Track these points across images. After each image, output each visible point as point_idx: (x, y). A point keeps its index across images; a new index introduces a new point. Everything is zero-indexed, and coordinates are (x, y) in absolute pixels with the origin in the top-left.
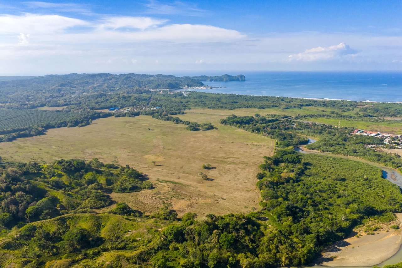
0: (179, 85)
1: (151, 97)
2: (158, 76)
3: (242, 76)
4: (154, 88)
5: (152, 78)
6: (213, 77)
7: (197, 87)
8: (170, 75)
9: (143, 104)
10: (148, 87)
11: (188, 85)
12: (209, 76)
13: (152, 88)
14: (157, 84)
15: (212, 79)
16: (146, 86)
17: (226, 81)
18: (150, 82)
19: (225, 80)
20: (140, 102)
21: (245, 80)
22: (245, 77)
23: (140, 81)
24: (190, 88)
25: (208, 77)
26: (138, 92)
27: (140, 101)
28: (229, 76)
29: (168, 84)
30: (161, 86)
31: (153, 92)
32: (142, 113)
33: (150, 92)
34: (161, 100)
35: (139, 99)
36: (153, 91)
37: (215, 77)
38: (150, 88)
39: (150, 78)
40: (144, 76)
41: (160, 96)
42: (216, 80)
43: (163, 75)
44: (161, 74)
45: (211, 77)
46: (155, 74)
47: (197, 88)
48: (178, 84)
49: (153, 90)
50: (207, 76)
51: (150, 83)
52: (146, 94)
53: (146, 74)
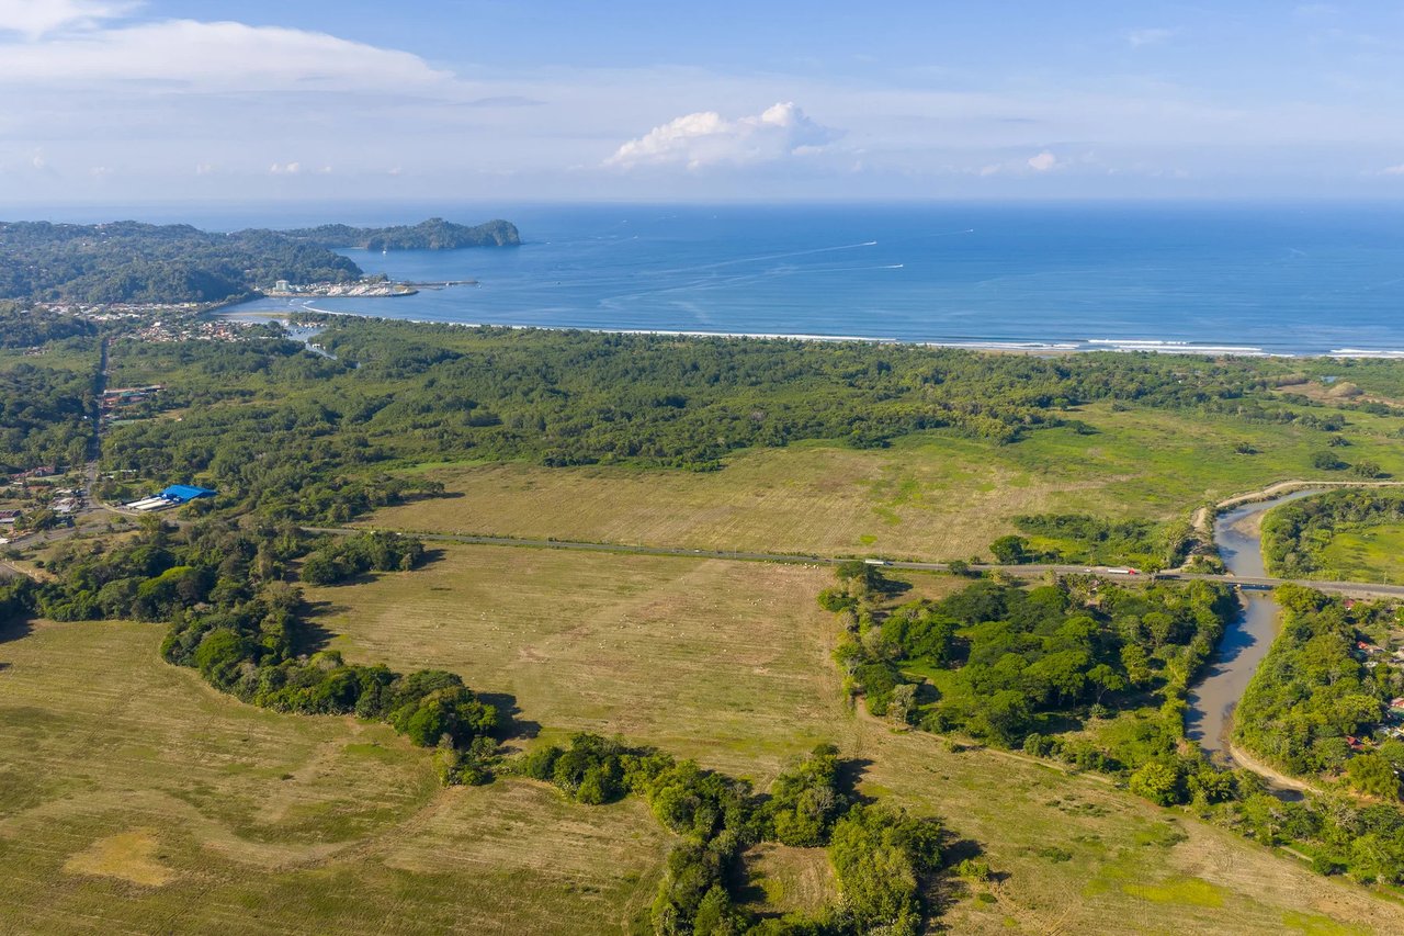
0: (244, 280)
1: (103, 366)
2: (117, 229)
3: (503, 227)
4: (108, 299)
5: (87, 246)
6: (378, 231)
7: (334, 283)
8: (176, 223)
9: (52, 452)
10: (70, 293)
11: (291, 277)
12: (360, 226)
13: (98, 301)
14: (122, 276)
15: (377, 242)
16: (59, 288)
17: (442, 248)
18: (78, 267)
19: (434, 244)
20: (34, 439)
21: (518, 244)
22: (516, 231)
23: (18, 263)
24: (304, 291)
25: (358, 233)
26: (11, 338)
27: (29, 426)
28: (448, 226)
29: (189, 279)
30: (144, 288)
31: (107, 327)
32: (55, 594)
33: (90, 328)
34: (180, 400)
35: (21, 406)
36: (104, 318)
37: (389, 230)
38: (84, 300)
39: (76, 241)
40: (43, 229)
41: (164, 362)
42: (396, 247)
43: (140, 226)
44: (133, 223)
45: (369, 231)
46: (100, 220)
47: (336, 290)
48: (236, 273)
49: (101, 313)
50: (354, 226)
51: (80, 272)
52: (69, 347)
53: (55, 220)
